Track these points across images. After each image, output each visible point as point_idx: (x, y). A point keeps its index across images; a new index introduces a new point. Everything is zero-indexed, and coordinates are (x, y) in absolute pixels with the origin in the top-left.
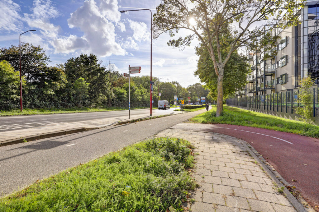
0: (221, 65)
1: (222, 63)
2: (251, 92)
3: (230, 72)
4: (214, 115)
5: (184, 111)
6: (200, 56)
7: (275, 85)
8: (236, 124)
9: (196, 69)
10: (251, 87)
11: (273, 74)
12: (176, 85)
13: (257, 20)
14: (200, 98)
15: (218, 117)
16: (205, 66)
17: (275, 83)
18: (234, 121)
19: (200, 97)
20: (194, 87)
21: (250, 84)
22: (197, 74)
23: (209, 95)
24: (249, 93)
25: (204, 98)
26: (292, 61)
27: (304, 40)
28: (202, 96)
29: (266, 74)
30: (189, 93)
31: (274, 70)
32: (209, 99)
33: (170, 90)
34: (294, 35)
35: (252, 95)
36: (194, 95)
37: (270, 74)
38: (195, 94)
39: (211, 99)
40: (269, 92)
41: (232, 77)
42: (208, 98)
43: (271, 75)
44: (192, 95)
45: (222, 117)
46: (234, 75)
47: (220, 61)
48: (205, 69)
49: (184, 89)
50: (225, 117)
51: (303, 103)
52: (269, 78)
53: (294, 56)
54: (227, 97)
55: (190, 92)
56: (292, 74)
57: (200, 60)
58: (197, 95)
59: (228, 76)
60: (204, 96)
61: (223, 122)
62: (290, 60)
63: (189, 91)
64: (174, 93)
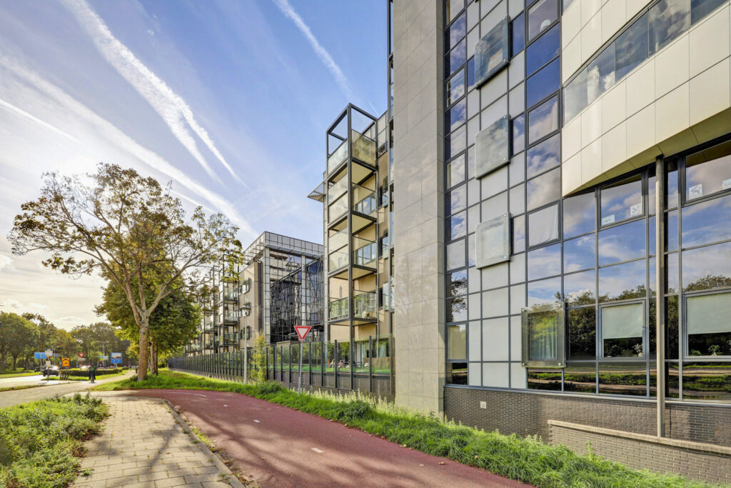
0: (144, 314)
1: (147, 311)
2: (208, 348)
3: (167, 316)
4: (135, 379)
5: (71, 380)
6: (109, 280)
7: (237, 340)
8: (164, 388)
9: (101, 302)
10: (207, 339)
11: (236, 324)
12: (37, 322)
13: (194, 265)
14: (110, 355)
15: (140, 381)
16: (120, 302)
17: (237, 337)
18: (161, 385)
19: (107, 353)
20: (91, 332)
21: (207, 335)
22: (104, 313)
23: (130, 349)
24: (205, 349)
25: (119, 355)
26: (255, 312)
27: (267, 287)
28: (114, 351)
29: (227, 325)
30: (78, 343)
31: (236, 320)
32: (130, 357)
33: (19, 333)
34: (257, 280)
35: (208, 352)
36: (92, 348)
37: (232, 324)
38: (96, 345)
39: (136, 357)
40: (231, 348)
41: (170, 325)
42: (128, 355)
43: (233, 326)
44: (86, 348)
45: (146, 382)
46: (173, 323)
47: (144, 307)
48: (121, 307)
49: (63, 333)
50: (149, 381)
51: (258, 363)
52: (231, 328)
53: (257, 305)
54: (168, 355)
55: (81, 341)
56: (255, 328)
57: (109, 289)
58: (101, 350)
59: (163, 322)
60: (119, 351)
61: (146, 387)
62: (253, 310)
63: (78, 338)
64: (32, 342)
